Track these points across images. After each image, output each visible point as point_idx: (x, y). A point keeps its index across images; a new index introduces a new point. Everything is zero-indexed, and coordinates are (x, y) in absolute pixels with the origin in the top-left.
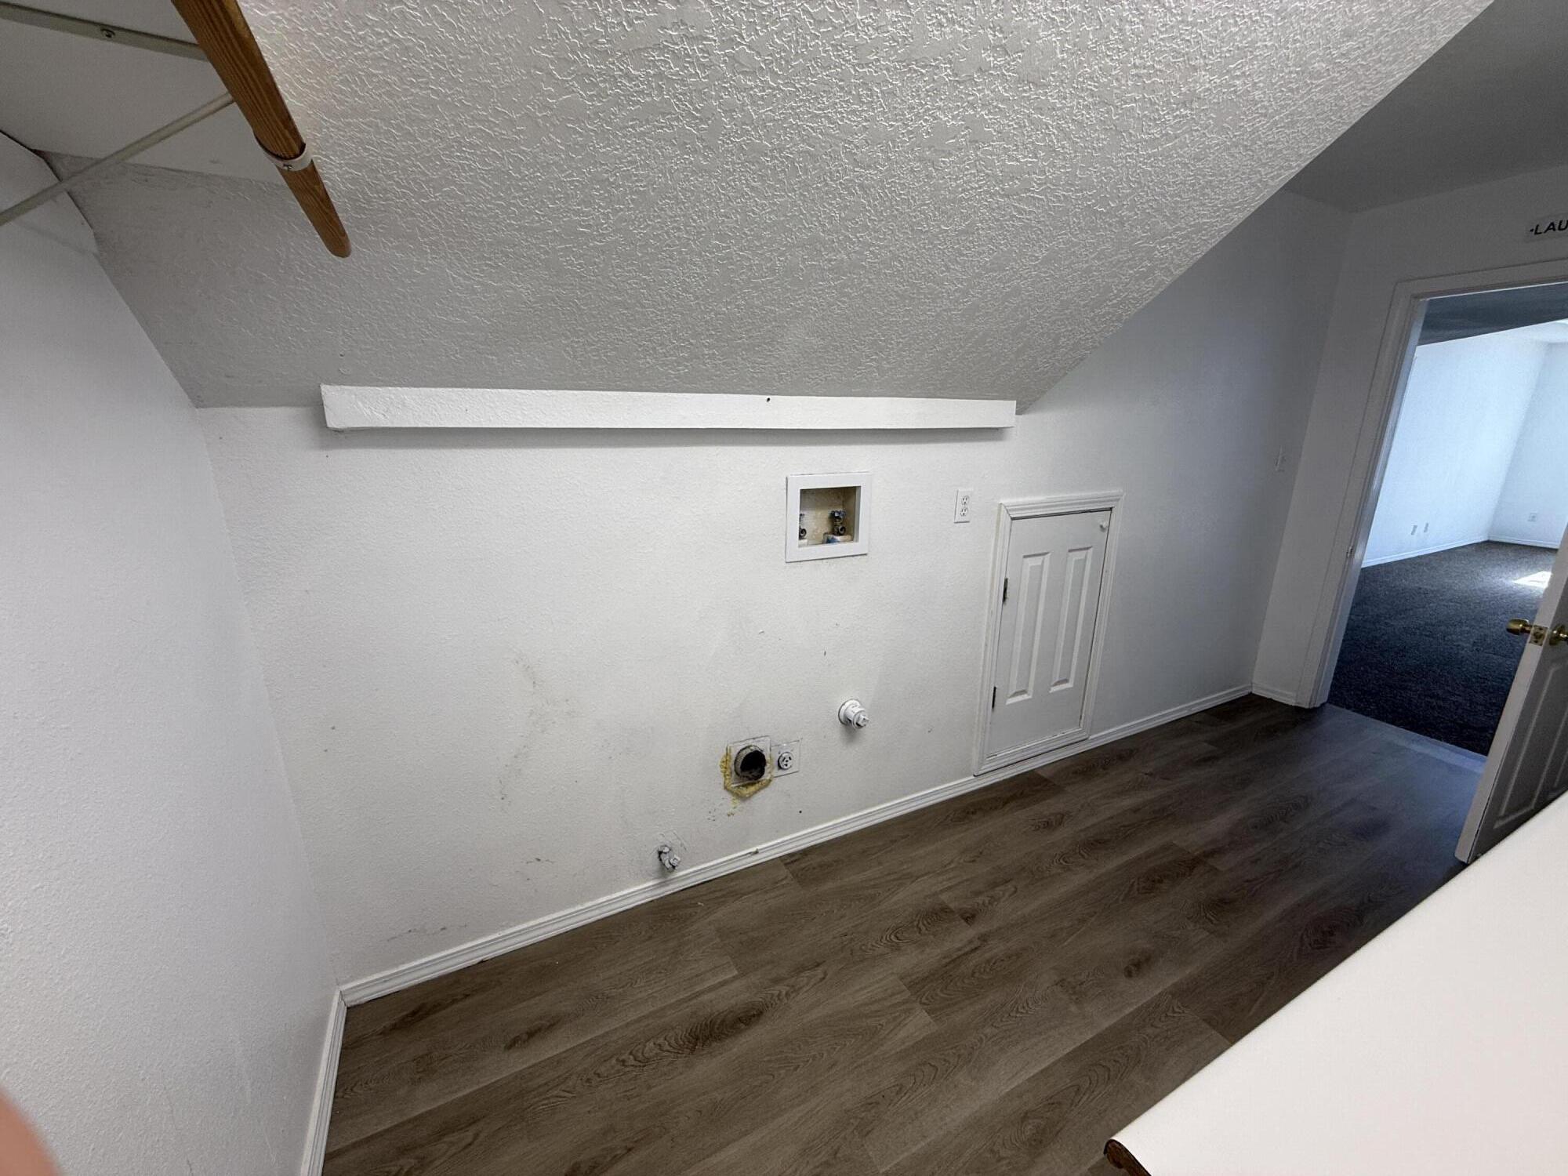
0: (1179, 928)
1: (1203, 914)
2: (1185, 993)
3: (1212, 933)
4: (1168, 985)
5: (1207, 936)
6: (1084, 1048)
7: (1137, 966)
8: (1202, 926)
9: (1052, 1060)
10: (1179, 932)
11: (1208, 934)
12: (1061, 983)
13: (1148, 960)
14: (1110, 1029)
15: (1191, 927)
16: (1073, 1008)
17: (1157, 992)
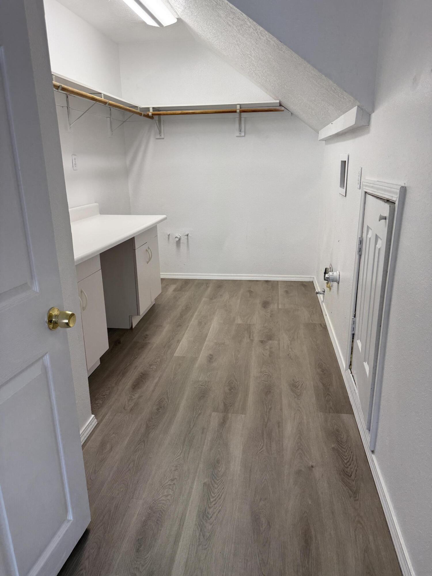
0: (209, 376)
1: (206, 386)
2: (194, 360)
3: (198, 381)
4: (199, 359)
5: (199, 379)
6: (206, 337)
7: (211, 358)
8: (203, 381)
9: (210, 332)
10: (208, 375)
11: (199, 380)
12: (224, 344)
13: (210, 361)
14: (204, 343)
15: (206, 379)
16: (215, 341)
17: (201, 355)
